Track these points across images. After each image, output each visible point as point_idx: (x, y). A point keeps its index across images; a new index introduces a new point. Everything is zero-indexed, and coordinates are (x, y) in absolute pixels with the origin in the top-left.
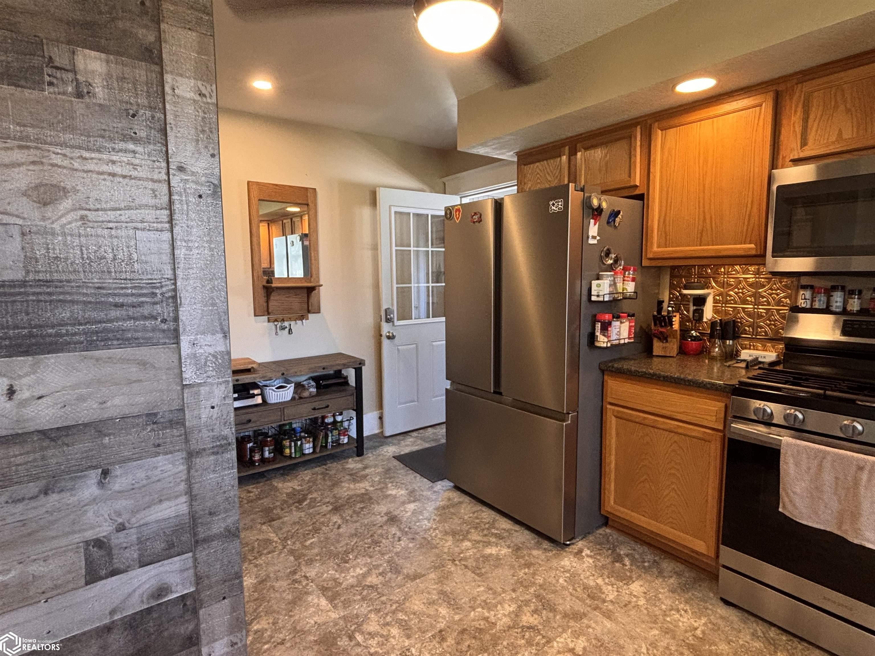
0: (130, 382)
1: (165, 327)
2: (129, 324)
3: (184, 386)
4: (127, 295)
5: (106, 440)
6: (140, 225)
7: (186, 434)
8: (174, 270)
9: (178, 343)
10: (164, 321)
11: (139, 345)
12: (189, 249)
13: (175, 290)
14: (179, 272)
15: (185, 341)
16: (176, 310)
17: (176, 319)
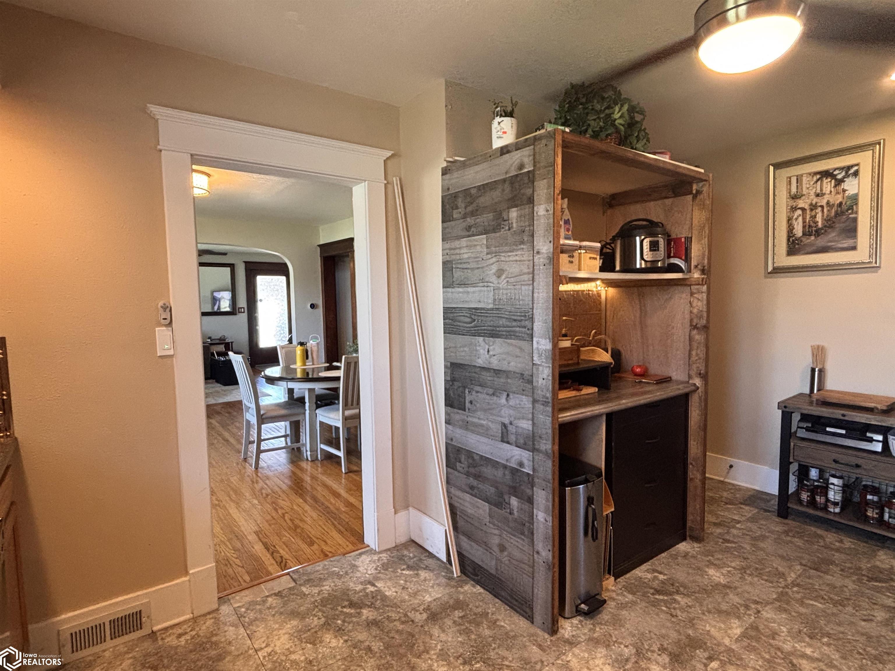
0: (517, 357)
1: (528, 332)
2: (518, 329)
3: (533, 364)
4: (517, 316)
5: (509, 381)
6: (523, 283)
7: (533, 389)
8: (533, 304)
9: (532, 341)
10: (528, 329)
11: (520, 340)
12: (538, 293)
13: (533, 314)
14: (535, 305)
15: (535, 340)
16: (533, 324)
17: (532, 329)
